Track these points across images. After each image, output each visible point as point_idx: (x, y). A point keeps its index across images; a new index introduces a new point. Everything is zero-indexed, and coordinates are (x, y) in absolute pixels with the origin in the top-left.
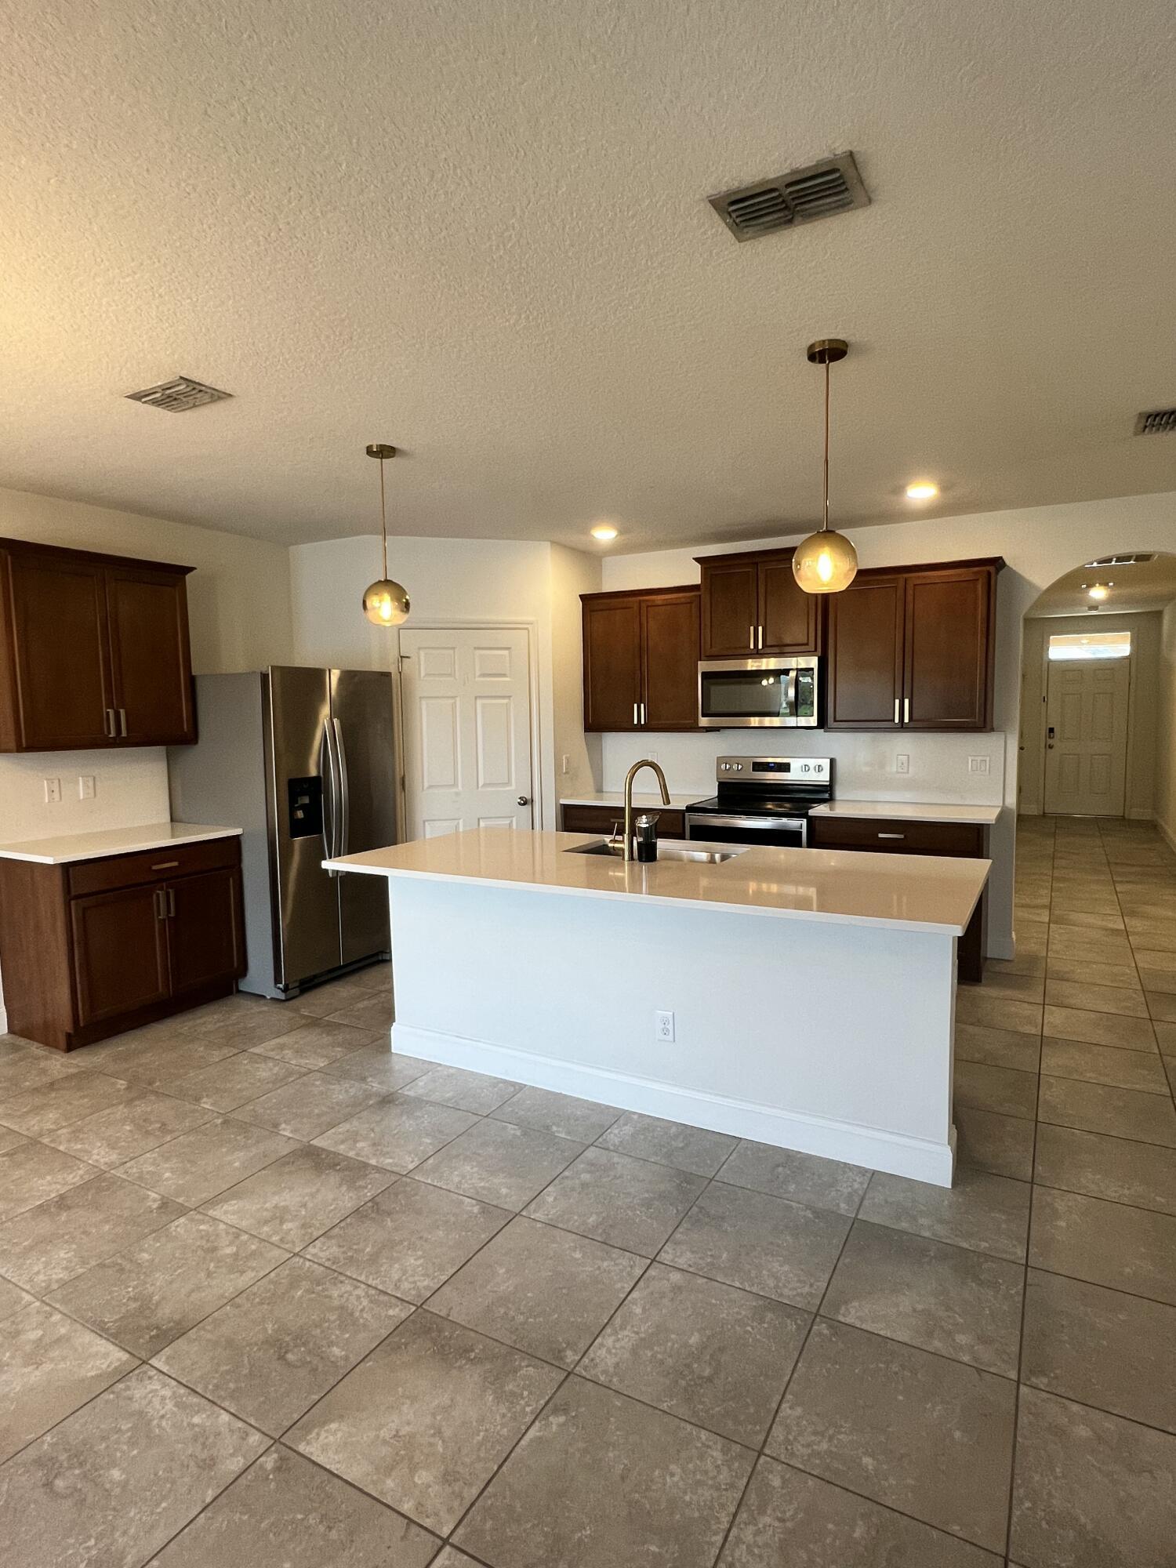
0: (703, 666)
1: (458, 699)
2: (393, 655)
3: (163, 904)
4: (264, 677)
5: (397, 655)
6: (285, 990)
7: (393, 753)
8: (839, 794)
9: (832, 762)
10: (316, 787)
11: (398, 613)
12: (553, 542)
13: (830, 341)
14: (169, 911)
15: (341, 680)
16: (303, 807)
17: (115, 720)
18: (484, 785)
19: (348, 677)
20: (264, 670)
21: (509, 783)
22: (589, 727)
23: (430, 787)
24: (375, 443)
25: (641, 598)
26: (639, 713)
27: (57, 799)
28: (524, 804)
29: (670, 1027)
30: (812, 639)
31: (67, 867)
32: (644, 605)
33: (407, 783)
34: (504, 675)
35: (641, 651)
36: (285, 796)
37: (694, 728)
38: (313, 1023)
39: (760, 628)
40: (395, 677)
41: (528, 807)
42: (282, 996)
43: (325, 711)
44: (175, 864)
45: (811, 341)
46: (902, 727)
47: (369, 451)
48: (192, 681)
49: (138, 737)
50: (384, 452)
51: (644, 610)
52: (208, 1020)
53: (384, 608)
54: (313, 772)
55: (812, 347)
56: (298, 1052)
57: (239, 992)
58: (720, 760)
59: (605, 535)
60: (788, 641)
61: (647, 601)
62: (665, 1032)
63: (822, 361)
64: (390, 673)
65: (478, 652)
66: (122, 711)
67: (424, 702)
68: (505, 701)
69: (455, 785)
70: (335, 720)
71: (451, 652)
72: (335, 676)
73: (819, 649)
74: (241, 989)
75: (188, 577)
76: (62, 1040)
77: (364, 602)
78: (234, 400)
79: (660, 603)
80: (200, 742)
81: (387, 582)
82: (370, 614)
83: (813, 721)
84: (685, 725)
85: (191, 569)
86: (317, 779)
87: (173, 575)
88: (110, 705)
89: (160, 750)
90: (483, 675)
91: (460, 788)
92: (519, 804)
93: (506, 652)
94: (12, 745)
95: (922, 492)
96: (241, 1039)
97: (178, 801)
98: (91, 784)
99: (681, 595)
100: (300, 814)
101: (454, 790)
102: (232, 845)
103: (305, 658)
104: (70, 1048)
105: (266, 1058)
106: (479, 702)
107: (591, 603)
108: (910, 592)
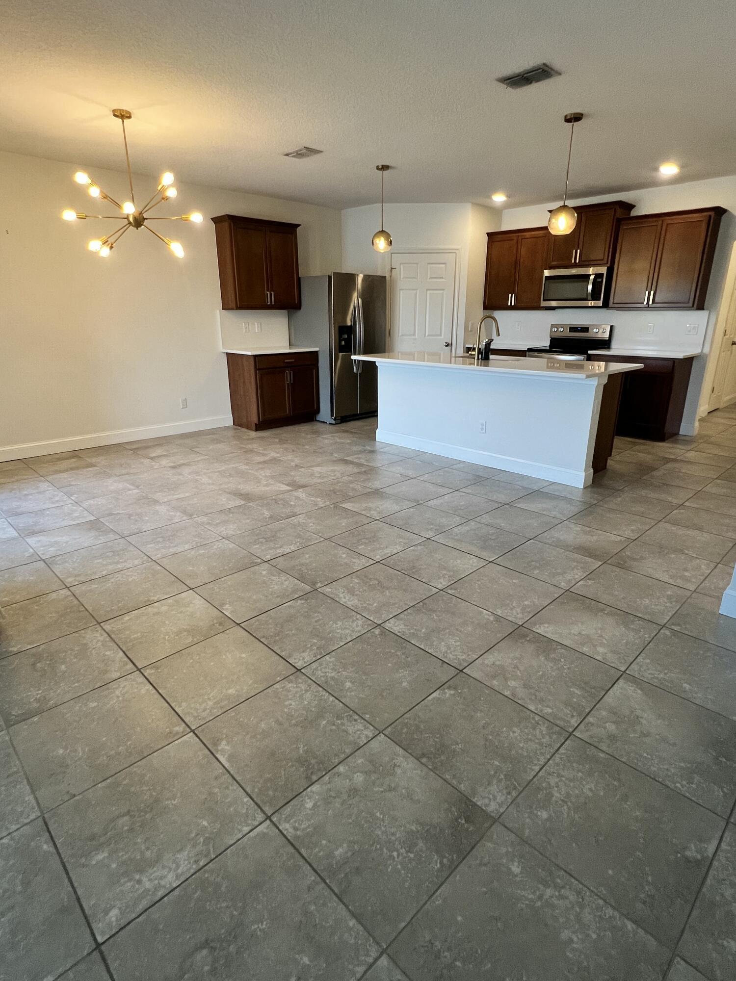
0: (547, 273)
1: (418, 291)
2: (388, 268)
3: (289, 376)
4: (330, 277)
5: (390, 267)
6: (335, 420)
7: (385, 318)
8: (614, 344)
9: (612, 327)
10: (350, 330)
11: (387, 246)
12: (472, 203)
13: (575, 114)
14: (291, 381)
15: (363, 280)
16: (344, 340)
17: (270, 297)
18: (428, 335)
19: (367, 278)
20: (330, 274)
21: (440, 335)
22: (486, 307)
23: (403, 335)
24: (380, 164)
25: (519, 234)
26: (511, 300)
27: (248, 331)
28: (448, 346)
29: (484, 427)
30: (606, 257)
31: (255, 356)
32: (520, 238)
33: (391, 333)
34: (442, 278)
35: (516, 264)
36: (337, 332)
37: (538, 308)
38: (347, 431)
39: (579, 251)
40: (388, 278)
41: (449, 348)
42: (333, 422)
43: (355, 295)
44: (293, 360)
45: (565, 114)
46: (648, 307)
47: (378, 168)
48: (299, 279)
49: (278, 306)
50: (385, 168)
51: (520, 240)
52: (305, 427)
53: (381, 244)
54: (349, 324)
55: (566, 116)
56: (340, 438)
57: (316, 420)
58: (552, 326)
59: (499, 198)
60: (593, 258)
61: (523, 236)
62: (482, 429)
63: (571, 122)
64: (385, 277)
65: (429, 265)
66: (272, 293)
67: (401, 292)
68: (441, 292)
69: (414, 335)
70: (360, 299)
71: (415, 265)
72: (360, 279)
73: (609, 263)
74: (317, 419)
75: (298, 229)
76: (254, 427)
77: (373, 241)
78: (322, 154)
79: (528, 237)
80: (302, 308)
81: (383, 231)
82: (375, 247)
83: (600, 303)
84: (535, 306)
85: (299, 225)
86: (351, 326)
87: (291, 229)
88: (268, 290)
89: (285, 312)
90: (431, 278)
91: (416, 337)
92: (445, 346)
93: (444, 265)
94: (234, 306)
95: (669, 170)
96: (317, 433)
97: (293, 336)
98: (260, 326)
99: (541, 232)
100: (343, 343)
101: (413, 337)
102: (315, 355)
103: (347, 269)
104: (256, 430)
105: (328, 439)
106: (428, 292)
107: (493, 237)
108: (664, 228)
